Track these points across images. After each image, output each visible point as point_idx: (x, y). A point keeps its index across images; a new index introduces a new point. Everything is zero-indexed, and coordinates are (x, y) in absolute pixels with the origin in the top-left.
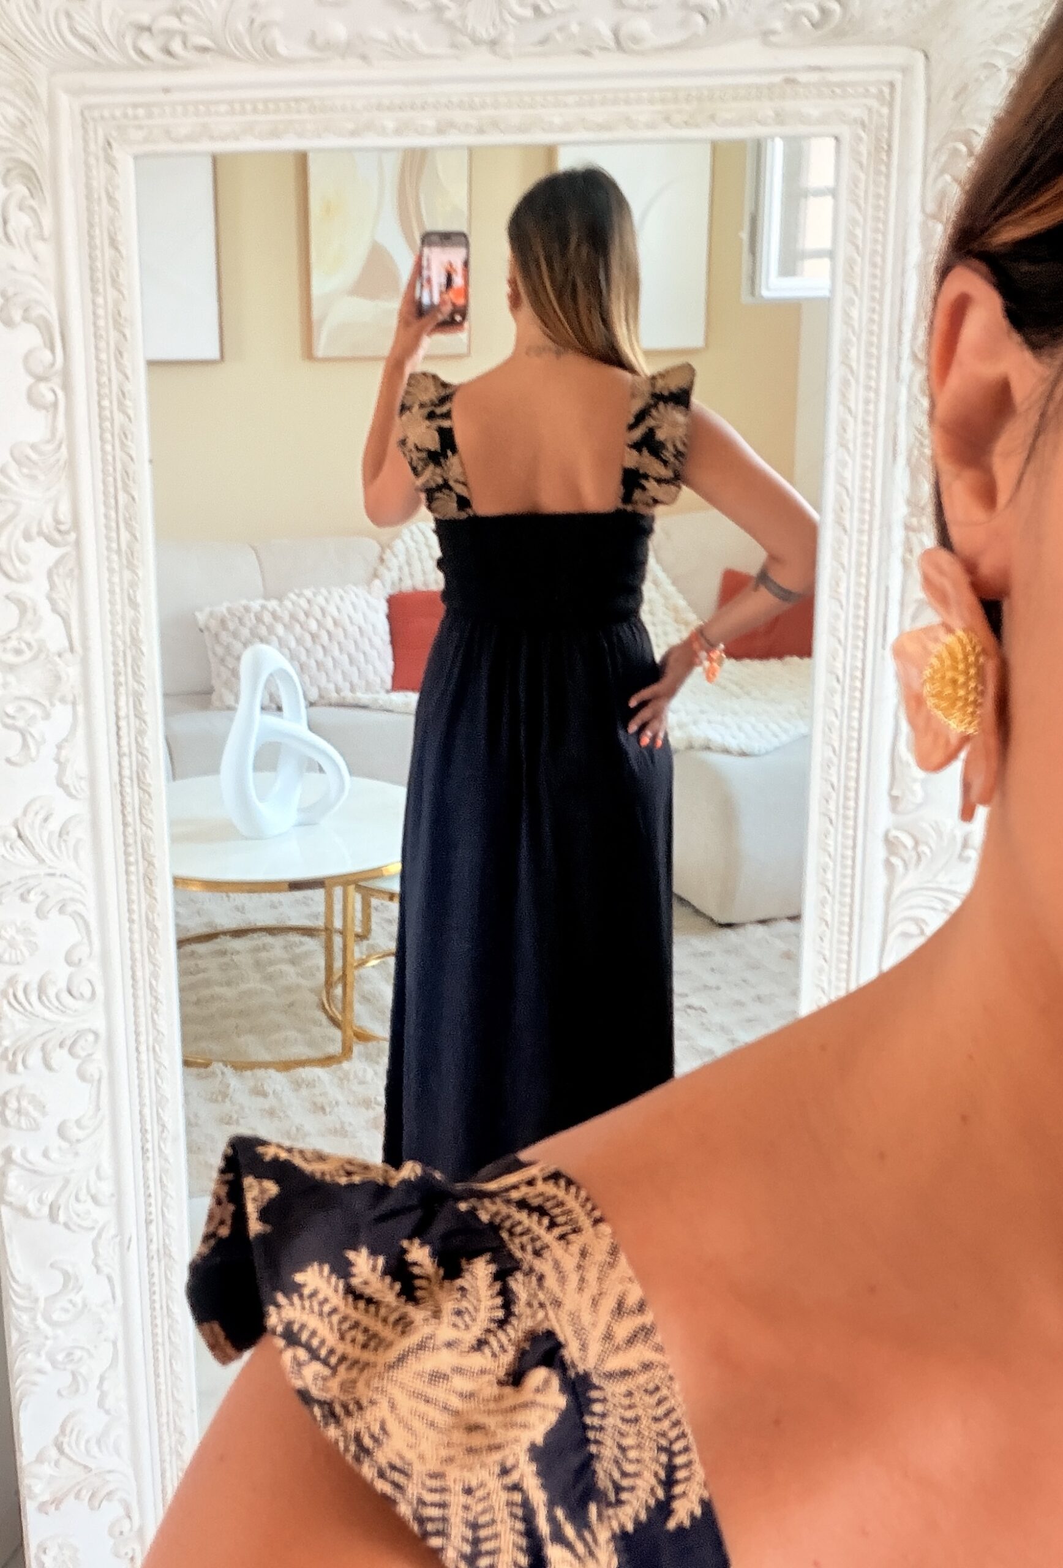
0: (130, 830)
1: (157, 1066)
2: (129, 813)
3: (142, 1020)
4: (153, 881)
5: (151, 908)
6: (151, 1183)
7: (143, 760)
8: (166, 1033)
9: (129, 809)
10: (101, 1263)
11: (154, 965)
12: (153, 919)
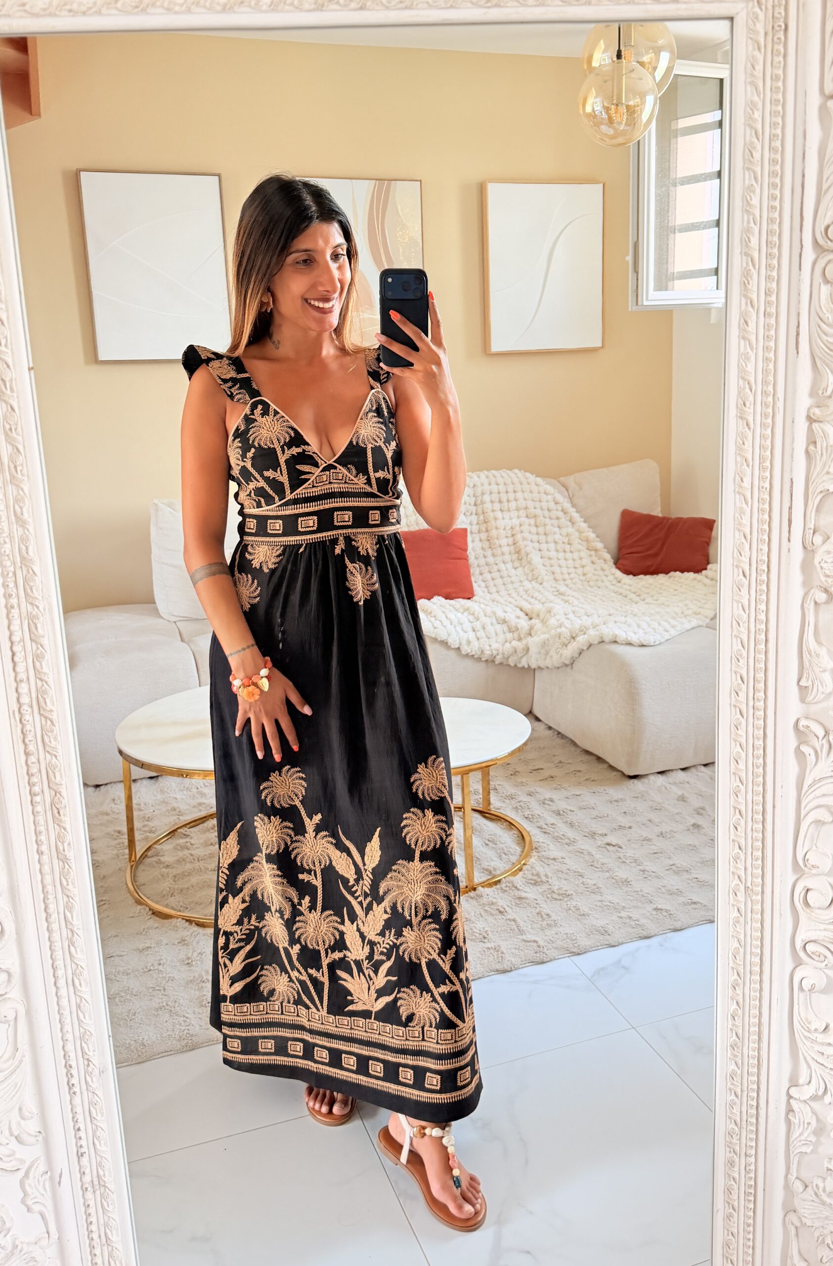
0: (33, 759)
1: (78, 1000)
2: (32, 741)
3: (59, 954)
4: (61, 812)
5: (60, 838)
6: (80, 1117)
7: (43, 685)
8: (84, 967)
9: (30, 737)
10: (29, 1202)
11: (68, 896)
12: (64, 850)
